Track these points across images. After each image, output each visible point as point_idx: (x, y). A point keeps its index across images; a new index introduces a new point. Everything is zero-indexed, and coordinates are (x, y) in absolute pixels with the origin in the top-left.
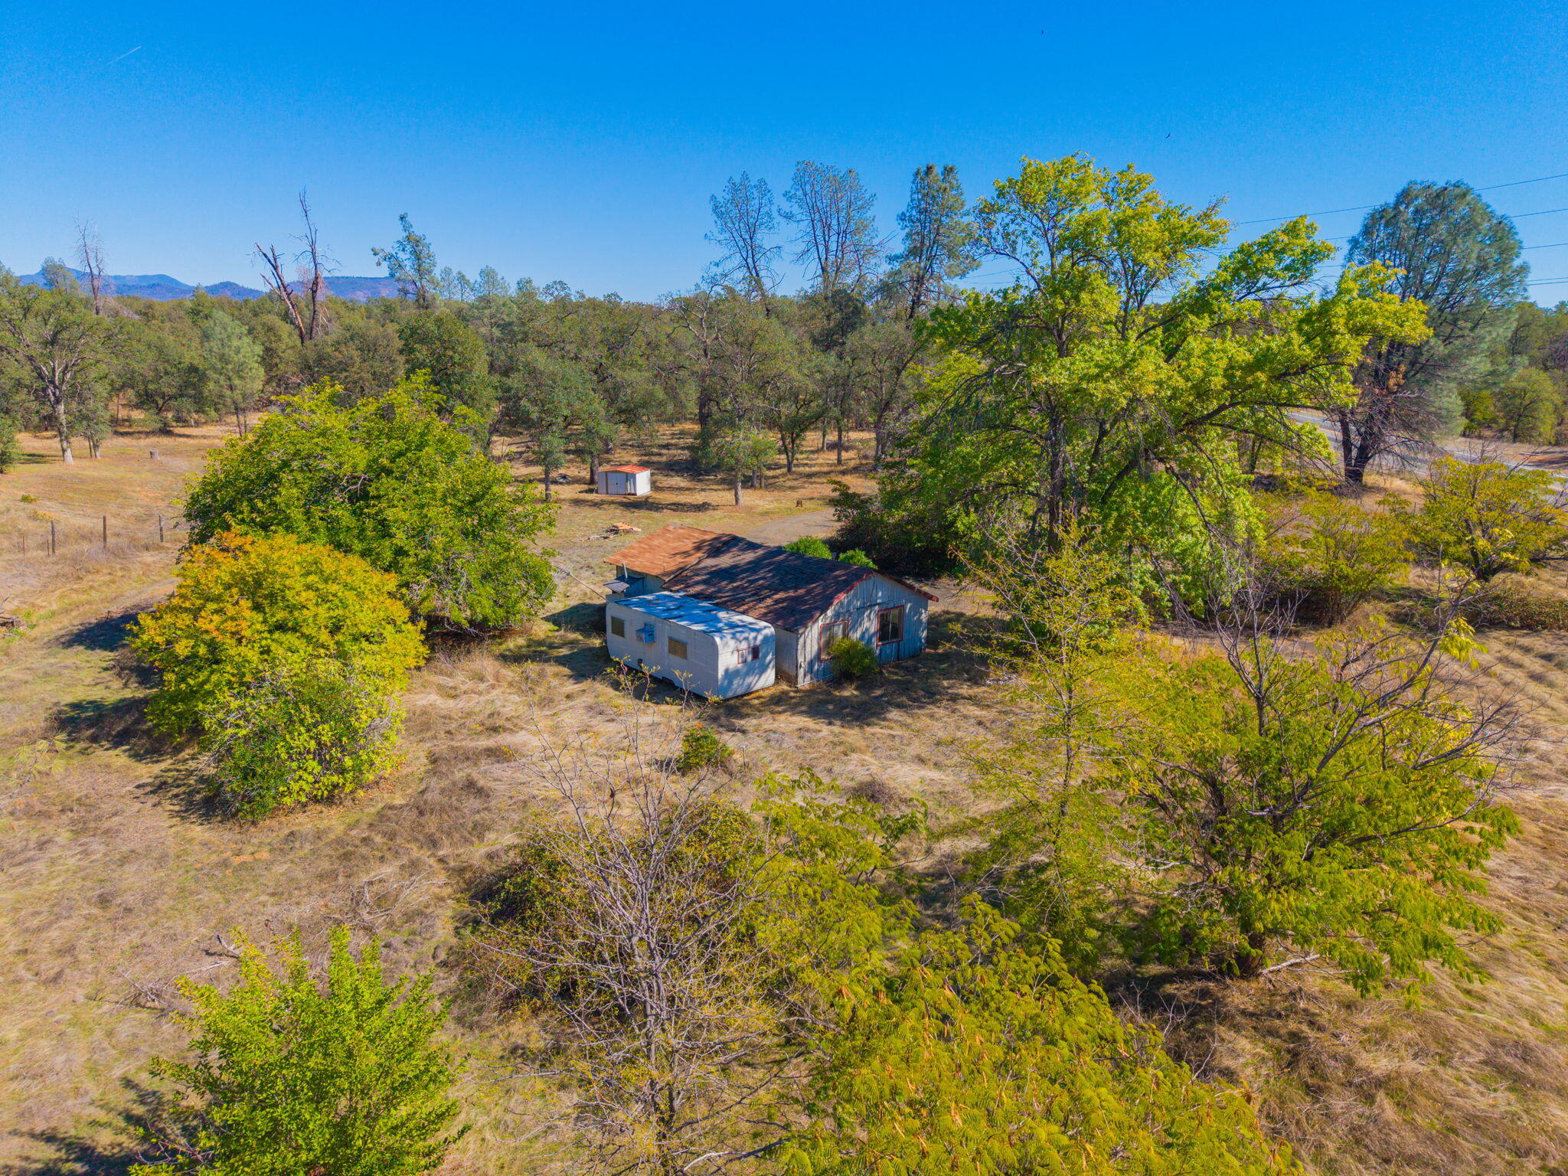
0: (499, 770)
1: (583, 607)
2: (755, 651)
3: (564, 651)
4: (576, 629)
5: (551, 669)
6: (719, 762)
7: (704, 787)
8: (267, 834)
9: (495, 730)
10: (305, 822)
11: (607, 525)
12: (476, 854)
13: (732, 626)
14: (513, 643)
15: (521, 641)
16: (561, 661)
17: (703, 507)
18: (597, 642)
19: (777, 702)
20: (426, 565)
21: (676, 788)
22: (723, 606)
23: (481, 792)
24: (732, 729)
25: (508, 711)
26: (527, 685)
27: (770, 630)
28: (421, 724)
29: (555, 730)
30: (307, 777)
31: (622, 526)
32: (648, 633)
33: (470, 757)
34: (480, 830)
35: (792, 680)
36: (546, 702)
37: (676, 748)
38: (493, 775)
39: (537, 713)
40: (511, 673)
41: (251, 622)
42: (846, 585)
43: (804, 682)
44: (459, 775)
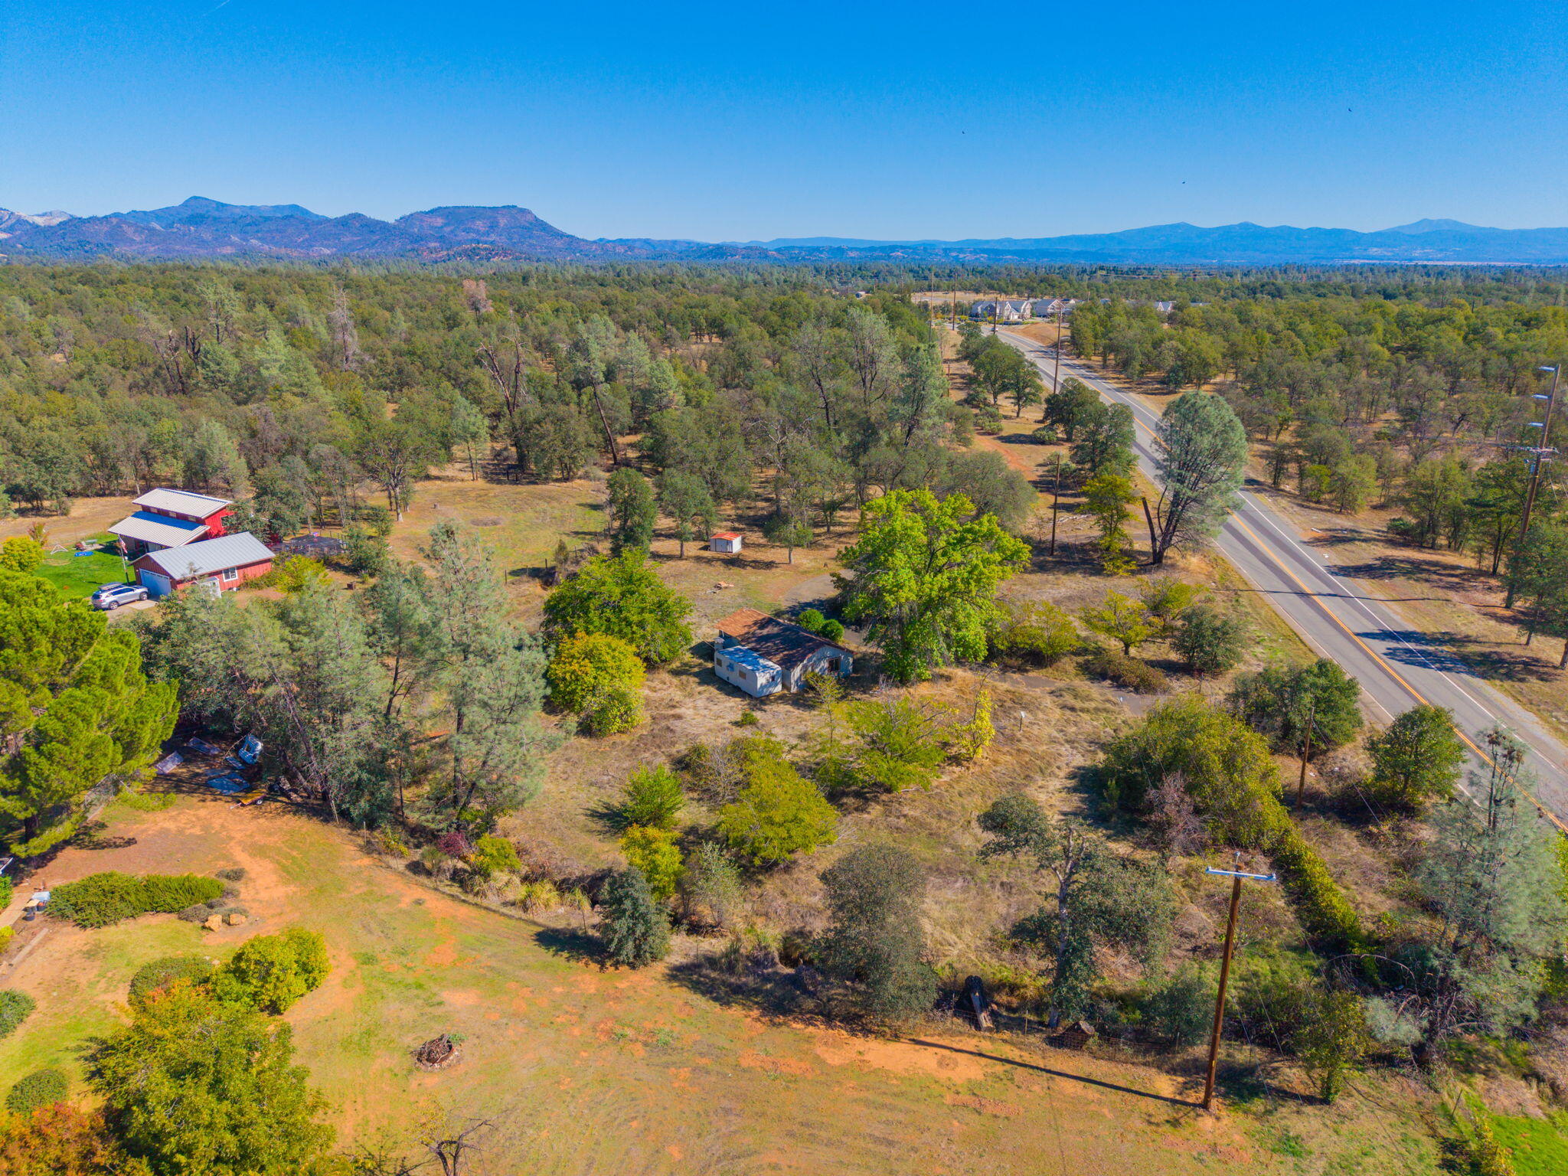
0: (678, 723)
1: (703, 644)
2: (773, 678)
3: (696, 670)
4: (701, 657)
5: (692, 679)
6: (753, 723)
7: (745, 733)
8: (606, 743)
9: (674, 707)
10: (617, 738)
11: (714, 581)
12: (674, 750)
13: (765, 667)
14: (675, 665)
15: (678, 664)
16: (696, 675)
17: (769, 565)
18: (710, 665)
19: (782, 698)
20: (643, 637)
21: (739, 733)
22: (762, 656)
23: (672, 731)
24: (761, 710)
25: (677, 698)
26: (683, 687)
27: (779, 668)
28: (648, 703)
29: (695, 708)
30: (618, 723)
31: (724, 585)
32: (731, 667)
33: (666, 718)
34: (673, 744)
35: (789, 689)
36: (691, 695)
37: (739, 718)
38: (677, 725)
39: (687, 700)
40: (675, 681)
41: (590, 668)
42: (812, 650)
43: (794, 690)
44: (664, 723)
